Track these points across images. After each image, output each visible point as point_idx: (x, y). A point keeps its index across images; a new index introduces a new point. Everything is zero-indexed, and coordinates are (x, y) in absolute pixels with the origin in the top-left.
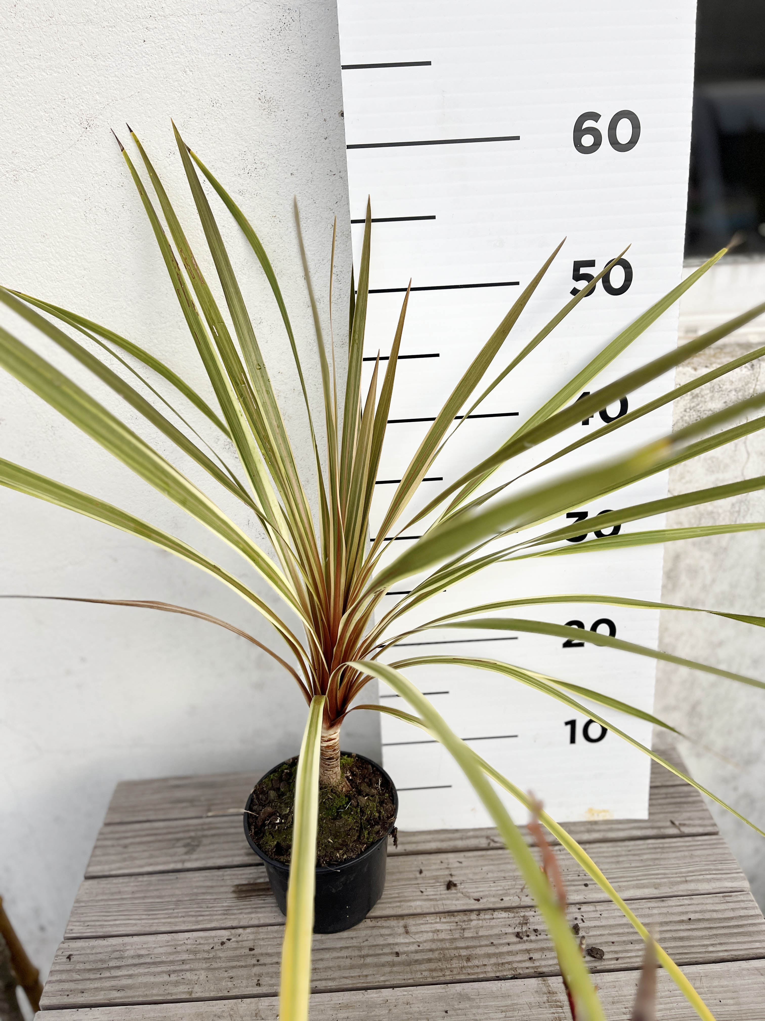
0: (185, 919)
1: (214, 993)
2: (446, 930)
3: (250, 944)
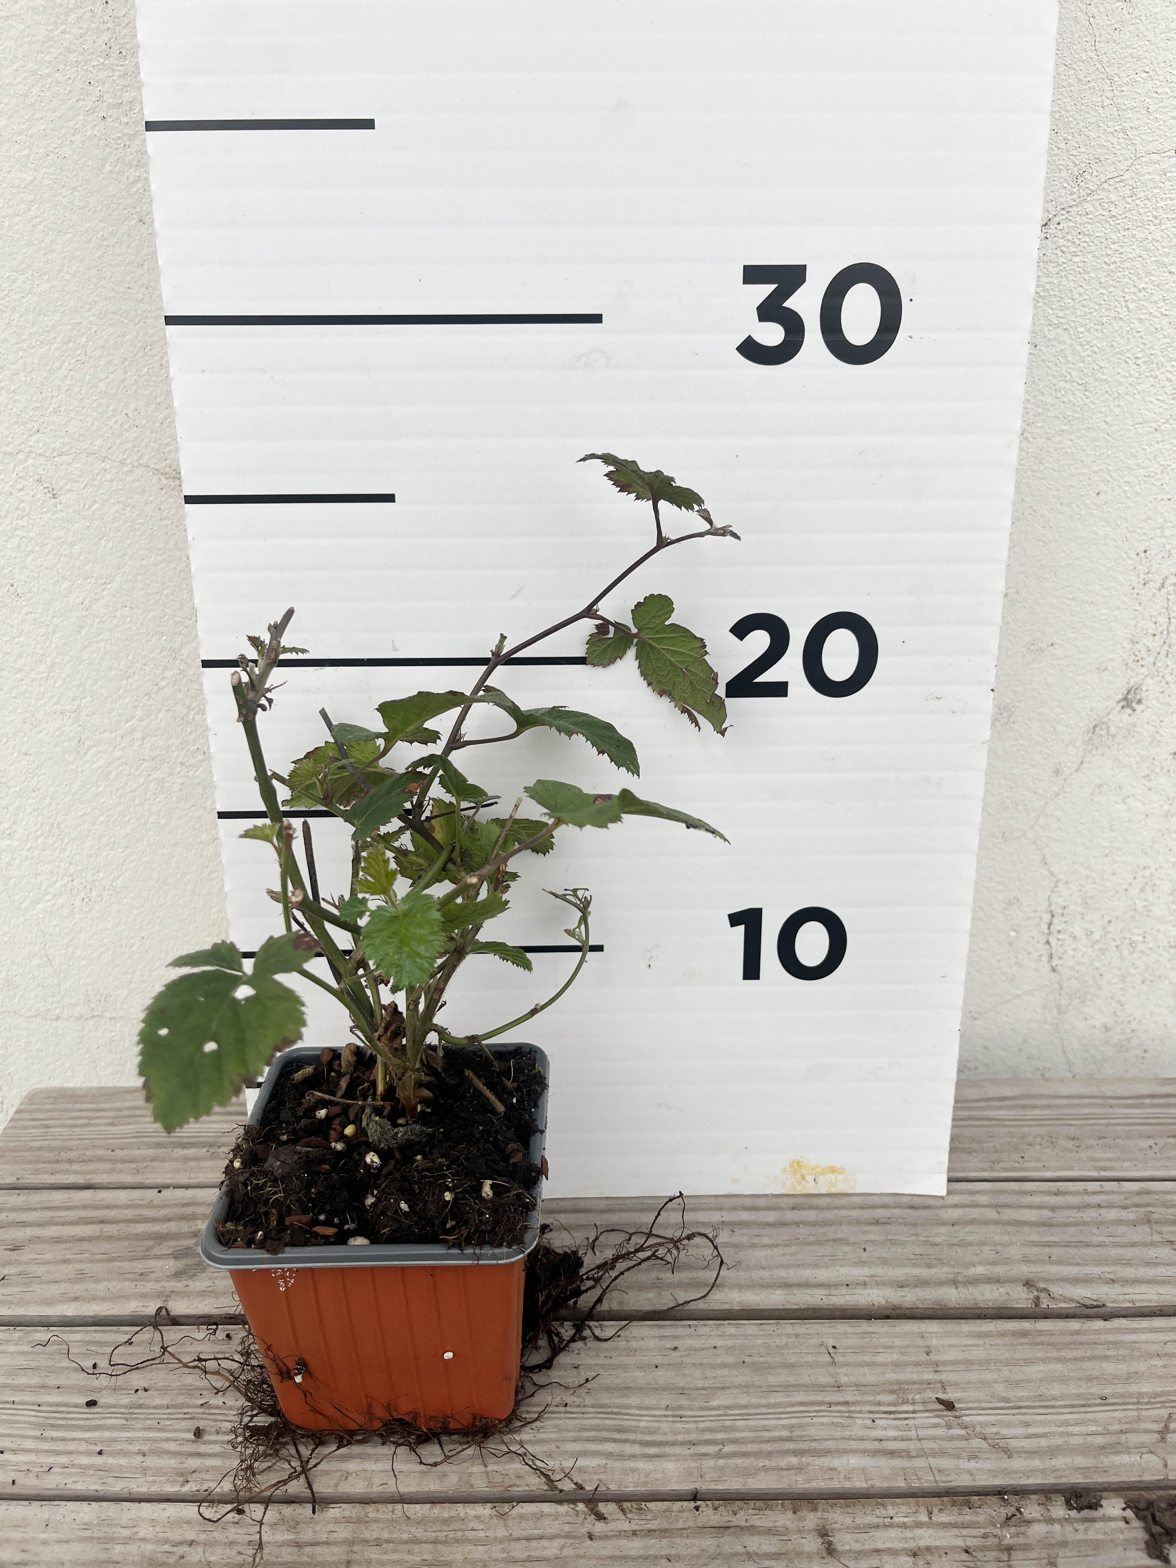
2: (953, 1549)
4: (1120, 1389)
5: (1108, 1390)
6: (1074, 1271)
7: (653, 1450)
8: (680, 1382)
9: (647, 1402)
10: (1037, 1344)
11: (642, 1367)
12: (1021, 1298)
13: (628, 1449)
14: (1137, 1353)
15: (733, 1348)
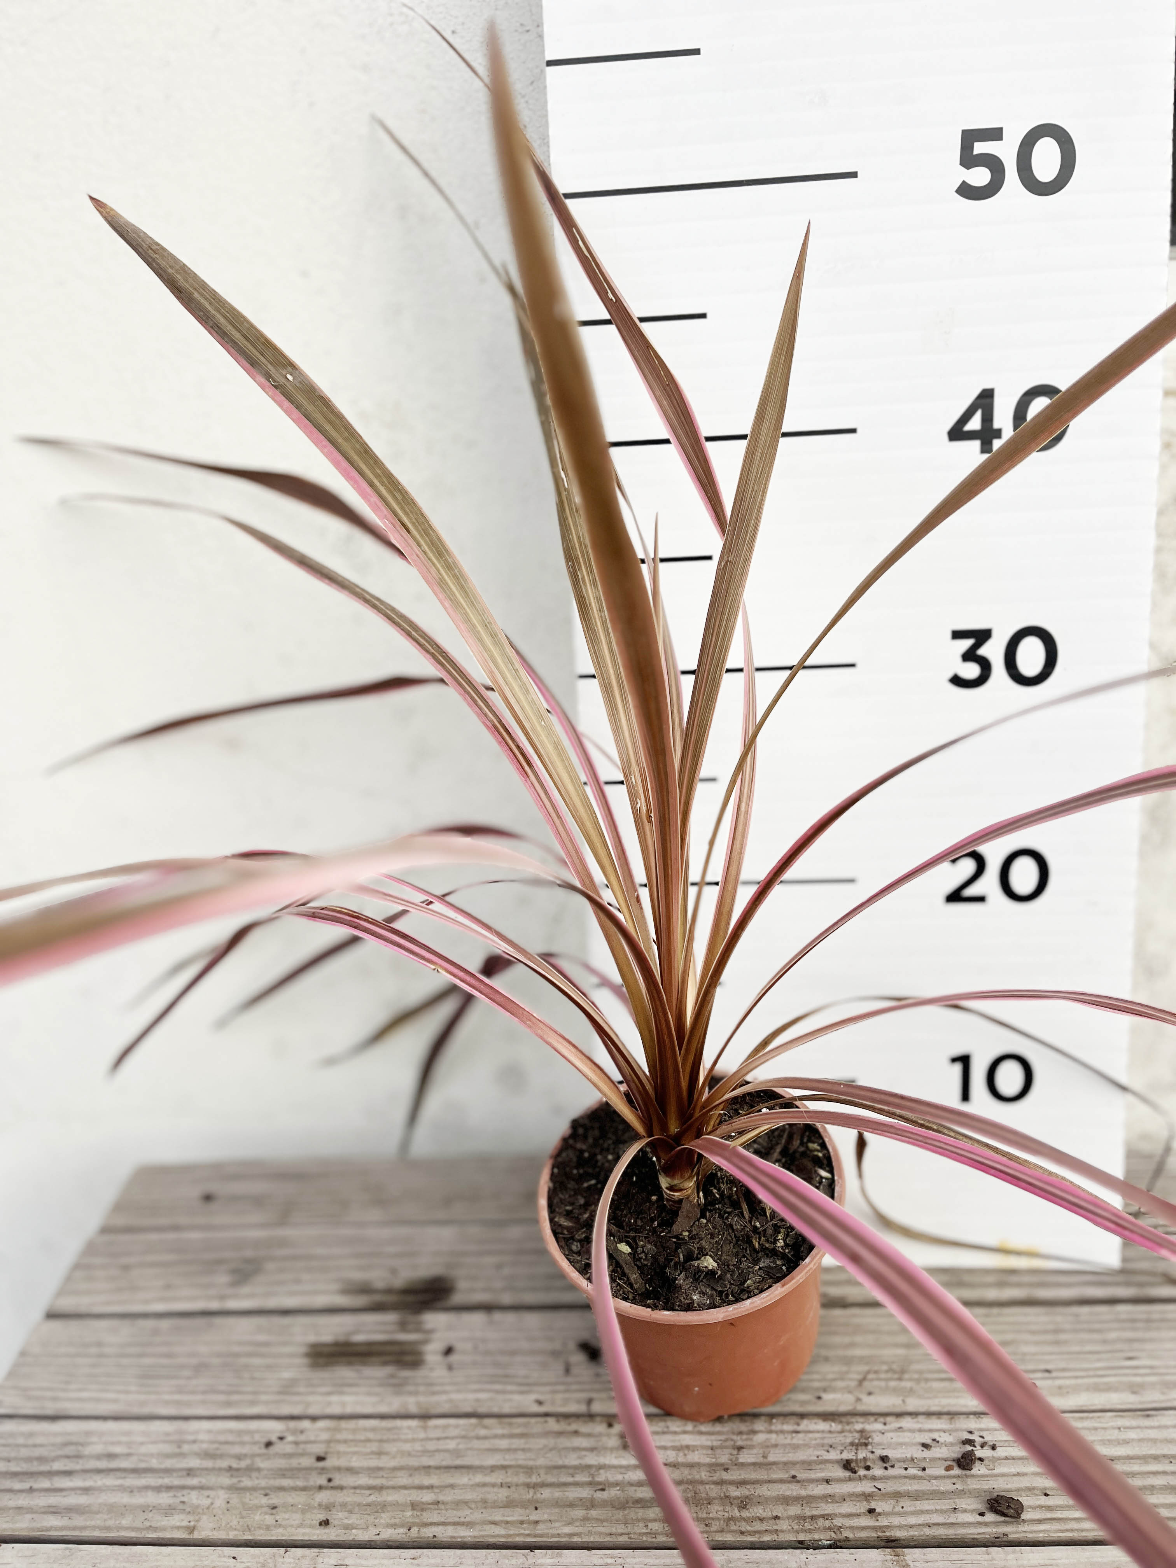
1: (236, 1532)
3: (319, 1449)
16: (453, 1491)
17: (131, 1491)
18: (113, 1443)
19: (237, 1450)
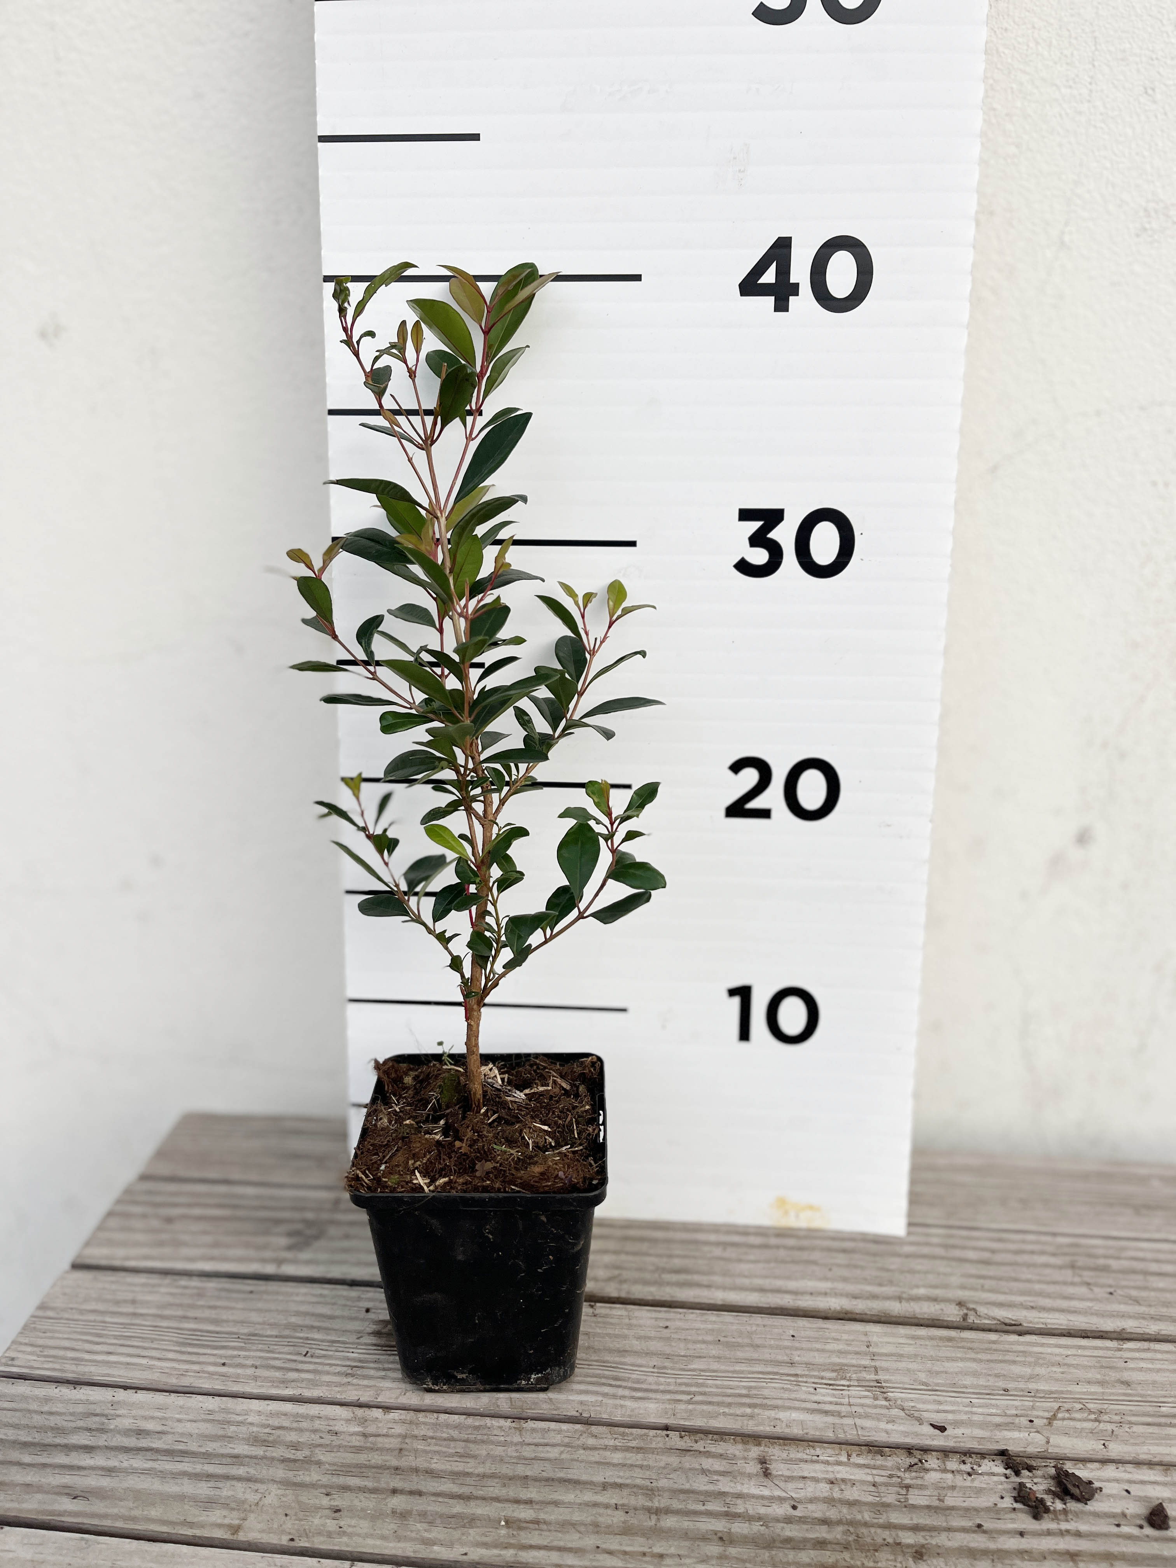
0: (260, 1372)
1: (290, 1537)
2: (863, 1482)
4: (1022, 1385)
5: (1010, 1385)
6: (1001, 1298)
7: (639, 1394)
8: (668, 1350)
9: (639, 1361)
10: (958, 1347)
11: (639, 1338)
12: (952, 1313)
13: (620, 1392)
14: (1041, 1361)
15: (713, 1330)
16: (556, 1509)
17: (162, 1475)
18: (145, 1418)
19: (292, 1437)
